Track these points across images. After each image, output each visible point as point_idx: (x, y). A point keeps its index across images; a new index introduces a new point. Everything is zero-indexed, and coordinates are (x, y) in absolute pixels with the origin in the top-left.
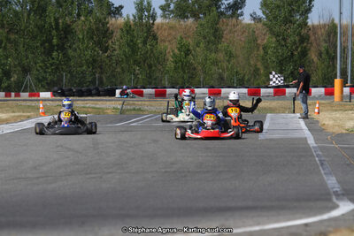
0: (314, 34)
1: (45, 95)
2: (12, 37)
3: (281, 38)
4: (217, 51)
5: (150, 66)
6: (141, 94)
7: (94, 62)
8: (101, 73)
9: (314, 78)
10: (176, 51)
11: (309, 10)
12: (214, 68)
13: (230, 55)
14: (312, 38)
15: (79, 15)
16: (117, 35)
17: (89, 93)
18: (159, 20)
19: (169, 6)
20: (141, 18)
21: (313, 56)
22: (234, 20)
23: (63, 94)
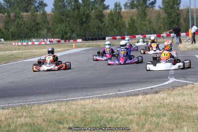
0: (182, 12)
1: (79, 40)
2: (67, 19)
3: (169, 14)
4: (145, 20)
5: (120, 28)
6: (115, 39)
7: (99, 28)
8: (101, 31)
9: (182, 29)
10: (130, 22)
11: (179, 4)
12: (144, 27)
13: (150, 22)
14: (181, 14)
15: (92, 9)
16: (107, 16)
17: (96, 39)
18: (123, 10)
19: (127, 4)
20: (116, 10)
21: (182, 21)
22: (151, 9)
23: (86, 40)
